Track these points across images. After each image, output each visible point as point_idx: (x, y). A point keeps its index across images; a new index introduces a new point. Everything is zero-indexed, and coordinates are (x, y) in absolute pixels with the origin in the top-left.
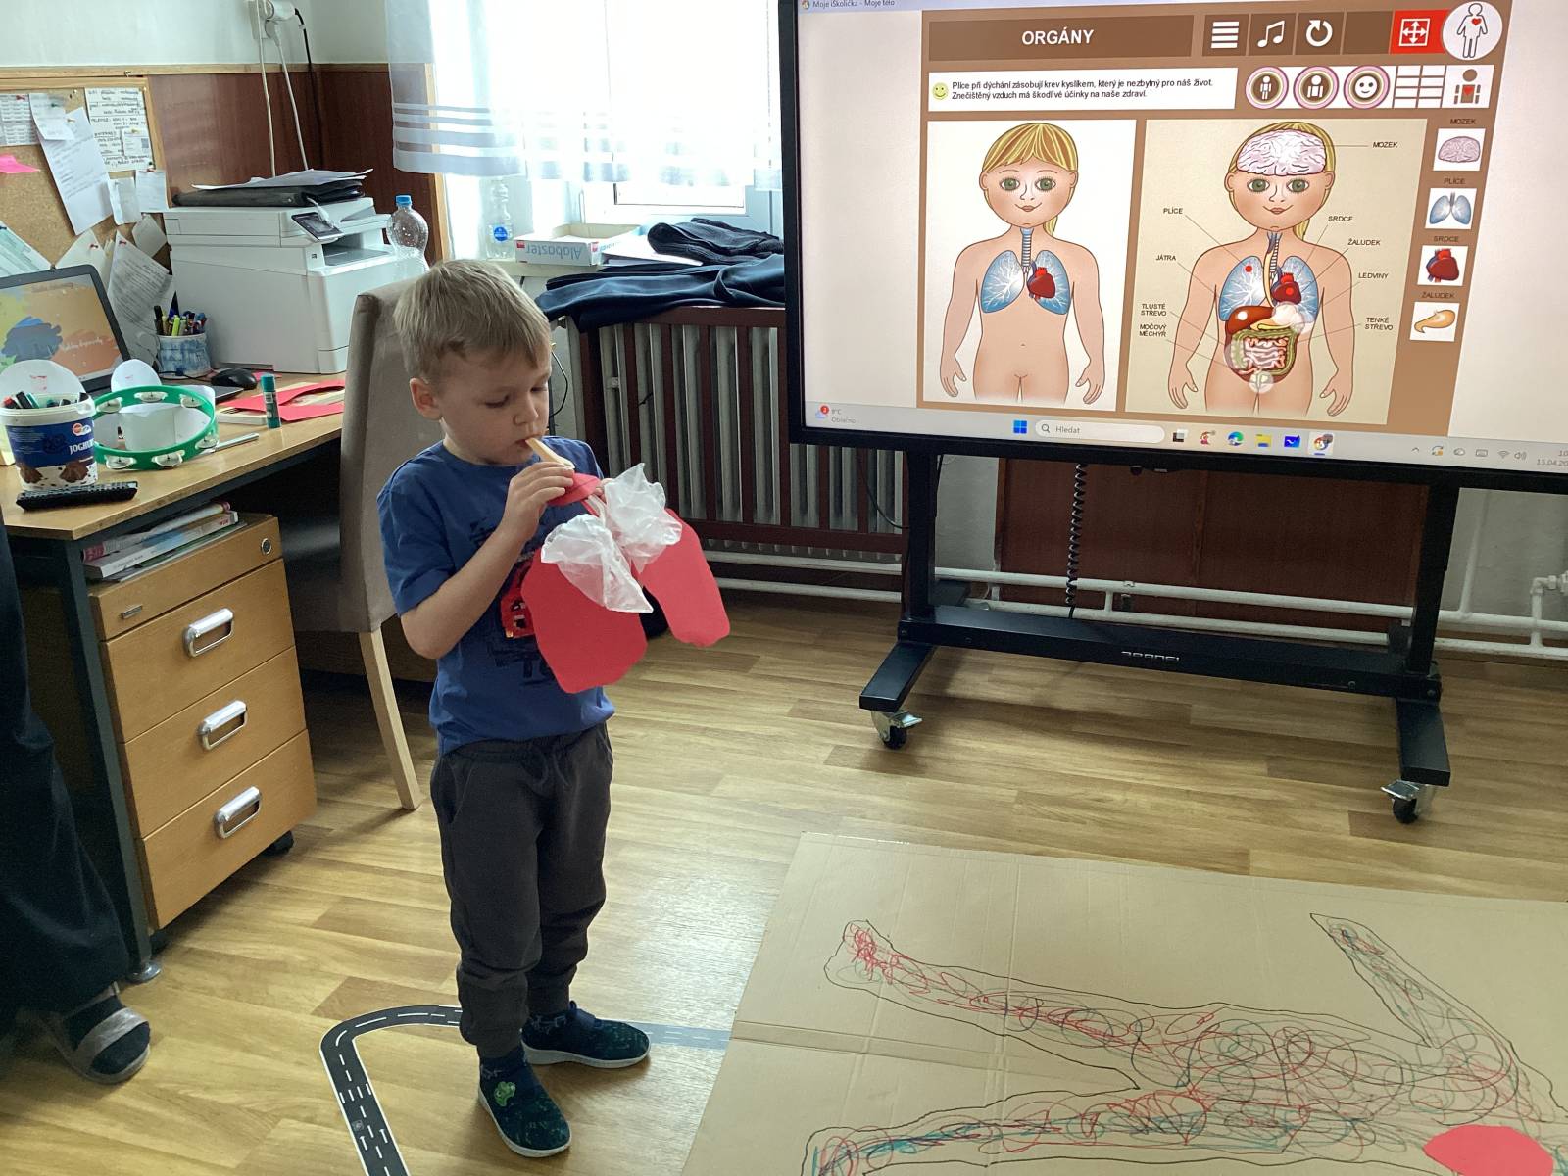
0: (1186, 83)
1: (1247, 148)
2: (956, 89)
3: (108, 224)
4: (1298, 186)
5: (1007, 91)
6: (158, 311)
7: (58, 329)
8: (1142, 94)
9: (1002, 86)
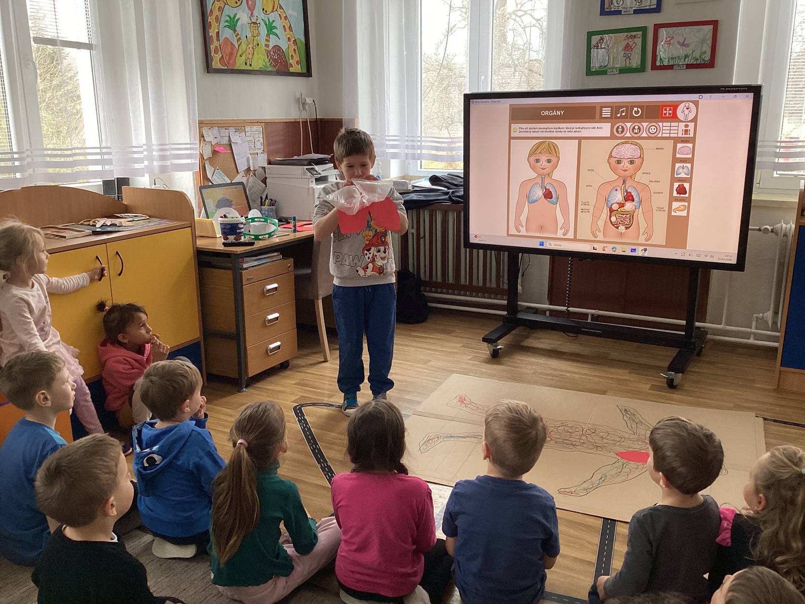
0: (594, 128)
1: (615, 149)
2: (521, 130)
3: (248, 170)
4: (632, 162)
5: (536, 130)
6: (261, 198)
7: (232, 201)
8: (580, 132)
9: (535, 129)
